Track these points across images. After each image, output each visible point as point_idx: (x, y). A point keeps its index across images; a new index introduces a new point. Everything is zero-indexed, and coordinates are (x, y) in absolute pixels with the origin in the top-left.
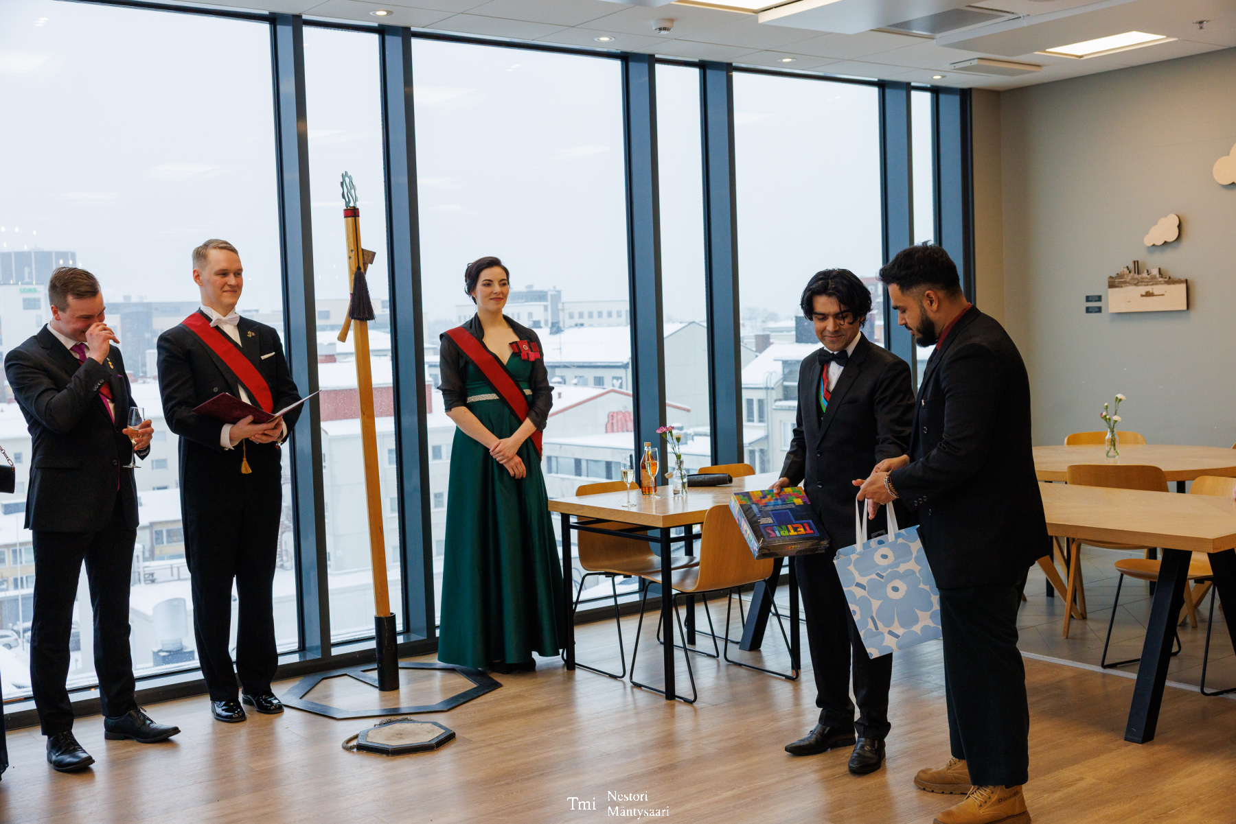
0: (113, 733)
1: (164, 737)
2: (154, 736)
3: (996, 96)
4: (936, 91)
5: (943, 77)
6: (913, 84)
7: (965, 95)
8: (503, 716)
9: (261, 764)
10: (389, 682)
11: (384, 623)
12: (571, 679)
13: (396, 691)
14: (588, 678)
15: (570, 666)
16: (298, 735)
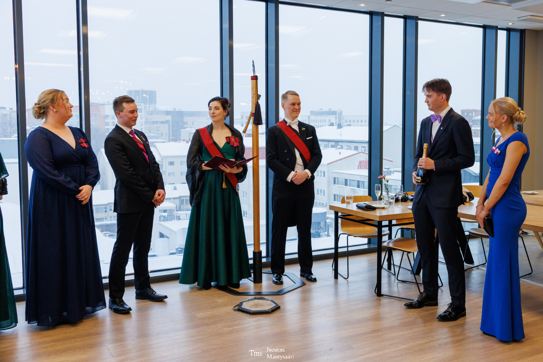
0: (139, 296)
1: (161, 299)
2: (157, 299)
3: (538, 33)
4: (509, 30)
5: (513, 24)
6: (499, 27)
7: (523, 32)
8: (305, 299)
9: (200, 315)
10: (258, 280)
11: (257, 255)
12: (336, 283)
13: (260, 284)
14: (343, 283)
15: (336, 277)
16: (217, 302)
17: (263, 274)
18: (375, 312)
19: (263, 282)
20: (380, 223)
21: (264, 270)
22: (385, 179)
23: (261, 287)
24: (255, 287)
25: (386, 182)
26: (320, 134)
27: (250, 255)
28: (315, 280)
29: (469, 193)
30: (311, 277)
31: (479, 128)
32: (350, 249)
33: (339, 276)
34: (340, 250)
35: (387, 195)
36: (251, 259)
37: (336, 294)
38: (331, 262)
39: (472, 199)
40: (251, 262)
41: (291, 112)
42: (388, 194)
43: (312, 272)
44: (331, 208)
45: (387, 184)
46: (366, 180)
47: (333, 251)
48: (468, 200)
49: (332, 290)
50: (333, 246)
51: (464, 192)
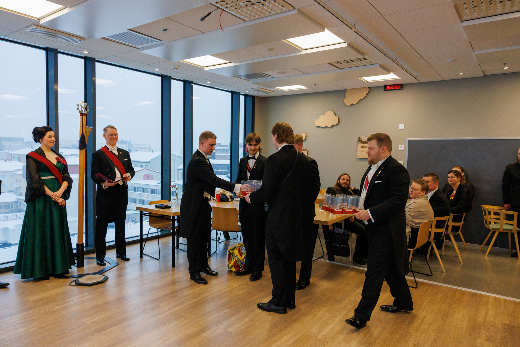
3: (261, 99)
4: (246, 96)
5: (249, 92)
6: (241, 93)
7: (253, 97)
8: (120, 276)
9: (33, 298)
10: (80, 265)
11: (80, 246)
12: (141, 261)
13: (83, 268)
14: (147, 261)
15: (141, 257)
16: (47, 286)
17: (85, 260)
18: (172, 279)
19: (85, 266)
20: (174, 217)
21: (85, 256)
22: (175, 188)
23: (84, 270)
24: (78, 271)
25: (176, 189)
26: (132, 158)
27: (74, 246)
28: (128, 259)
29: (231, 196)
30: (125, 258)
31: (229, 154)
32: (149, 236)
33: (143, 256)
34: (144, 237)
35: (177, 199)
36: (75, 249)
37: (141, 269)
38: (138, 246)
39: (232, 200)
40: (75, 251)
41: (110, 140)
42: (177, 197)
43: (126, 254)
44: (138, 208)
45: (176, 191)
46: (159, 188)
47: (139, 238)
48: (230, 200)
49: (138, 267)
50: (139, 234)
51: (228, 195)
